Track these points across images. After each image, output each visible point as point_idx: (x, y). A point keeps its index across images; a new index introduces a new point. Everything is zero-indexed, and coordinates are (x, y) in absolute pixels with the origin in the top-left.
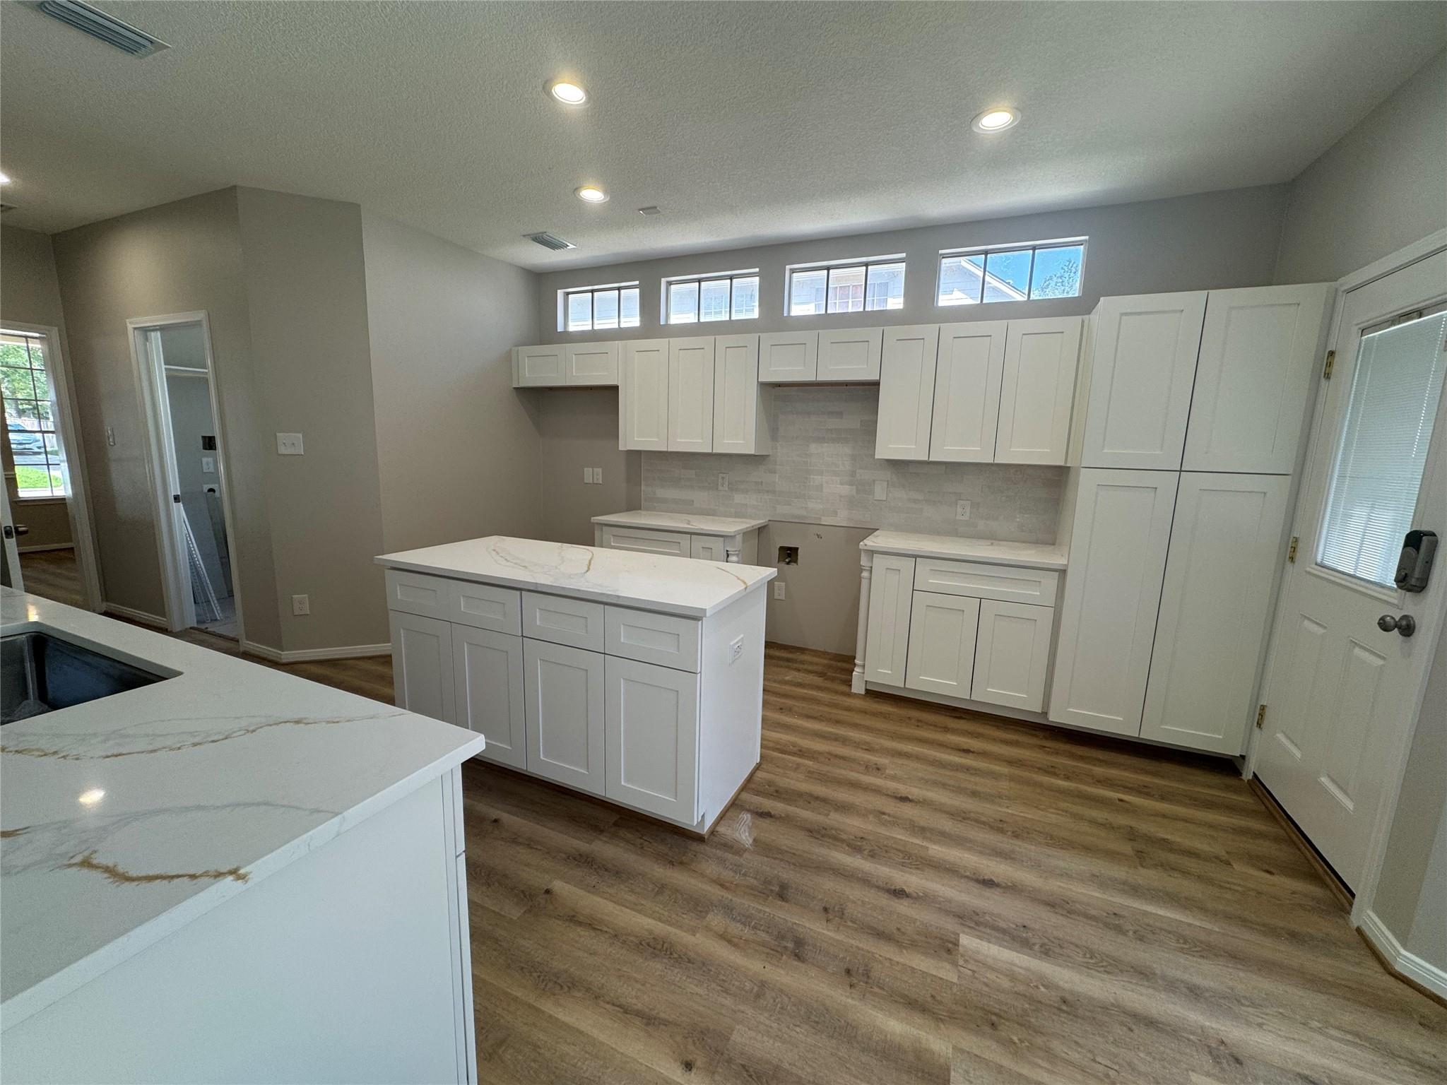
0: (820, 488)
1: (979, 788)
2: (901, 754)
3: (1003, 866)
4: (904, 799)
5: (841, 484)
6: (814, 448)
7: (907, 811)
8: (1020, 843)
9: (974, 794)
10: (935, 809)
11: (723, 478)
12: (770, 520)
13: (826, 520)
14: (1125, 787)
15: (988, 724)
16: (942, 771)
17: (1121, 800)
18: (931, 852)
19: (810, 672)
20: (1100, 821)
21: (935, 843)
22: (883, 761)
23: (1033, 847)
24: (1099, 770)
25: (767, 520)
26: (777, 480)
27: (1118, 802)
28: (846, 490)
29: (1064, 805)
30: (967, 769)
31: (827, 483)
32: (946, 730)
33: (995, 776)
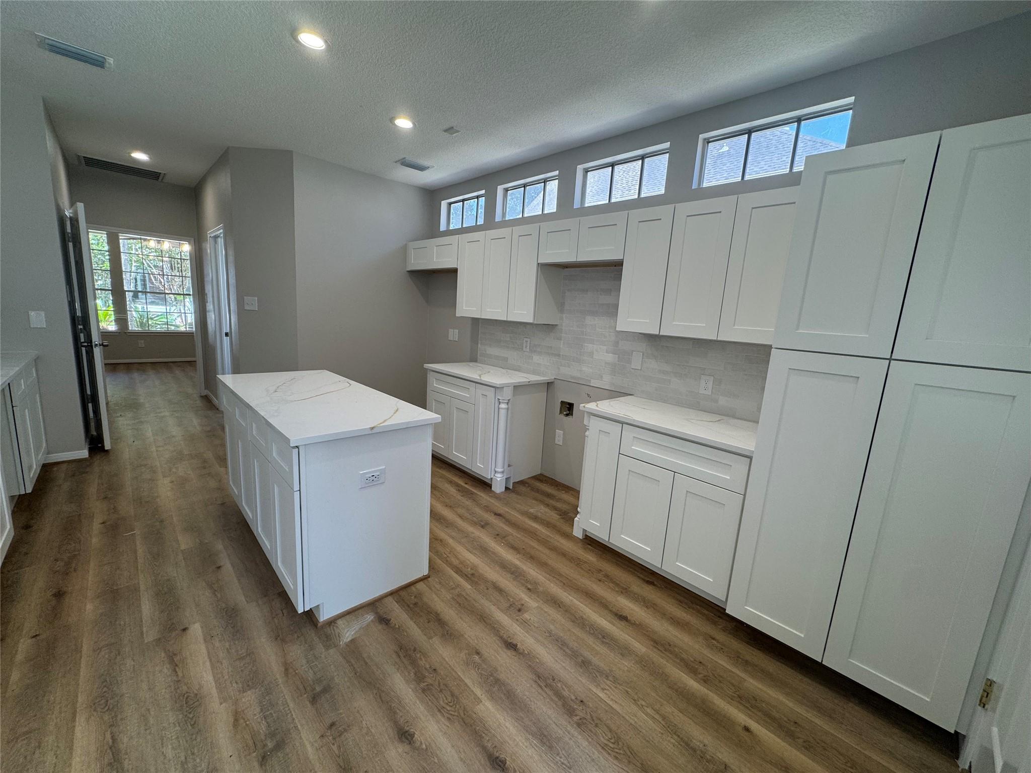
0: (591, 354)
1: (595, 660)
2: (556, 603)
3: (531, 751)
4: (511, 646)
5: (607, 352)
6: (590, 320)
7: (503, 660)
8: (576, 734)
9: (584, 664)
10: (530, 666)
11: (527, 341)
12: (555, 378)
13: (594, 383)
14: (768, 715)
15: (674, 597)
16: (577, 631)
17: (747, 729)
18: (480, 708)
19: (555, 509)
20: (696, 743)
21: (492, 698)
22: (531, 602)
23: (585, 744)
24: (754, 684)
25: (553, 378)
26: (562, 346)
27: (740, 729)
28: (610, 358)
29: (668, 709)
30: (604, 637)
31: (597, 351)
32: (625, 591)
33: (625, 651)
